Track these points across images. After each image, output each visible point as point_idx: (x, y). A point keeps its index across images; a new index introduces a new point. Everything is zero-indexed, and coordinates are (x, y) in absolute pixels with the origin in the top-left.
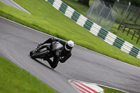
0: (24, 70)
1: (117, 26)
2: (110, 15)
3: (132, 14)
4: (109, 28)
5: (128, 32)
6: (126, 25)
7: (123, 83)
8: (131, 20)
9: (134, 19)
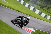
0: (6, 23)
1: (40, 7)
2: (37, 3)
3: (45, 3)
4: (37, 8)
5: (44, 9)
6: (43, 7)
7: (42, 28)
8: (45, 5)
9: (46, 4)
